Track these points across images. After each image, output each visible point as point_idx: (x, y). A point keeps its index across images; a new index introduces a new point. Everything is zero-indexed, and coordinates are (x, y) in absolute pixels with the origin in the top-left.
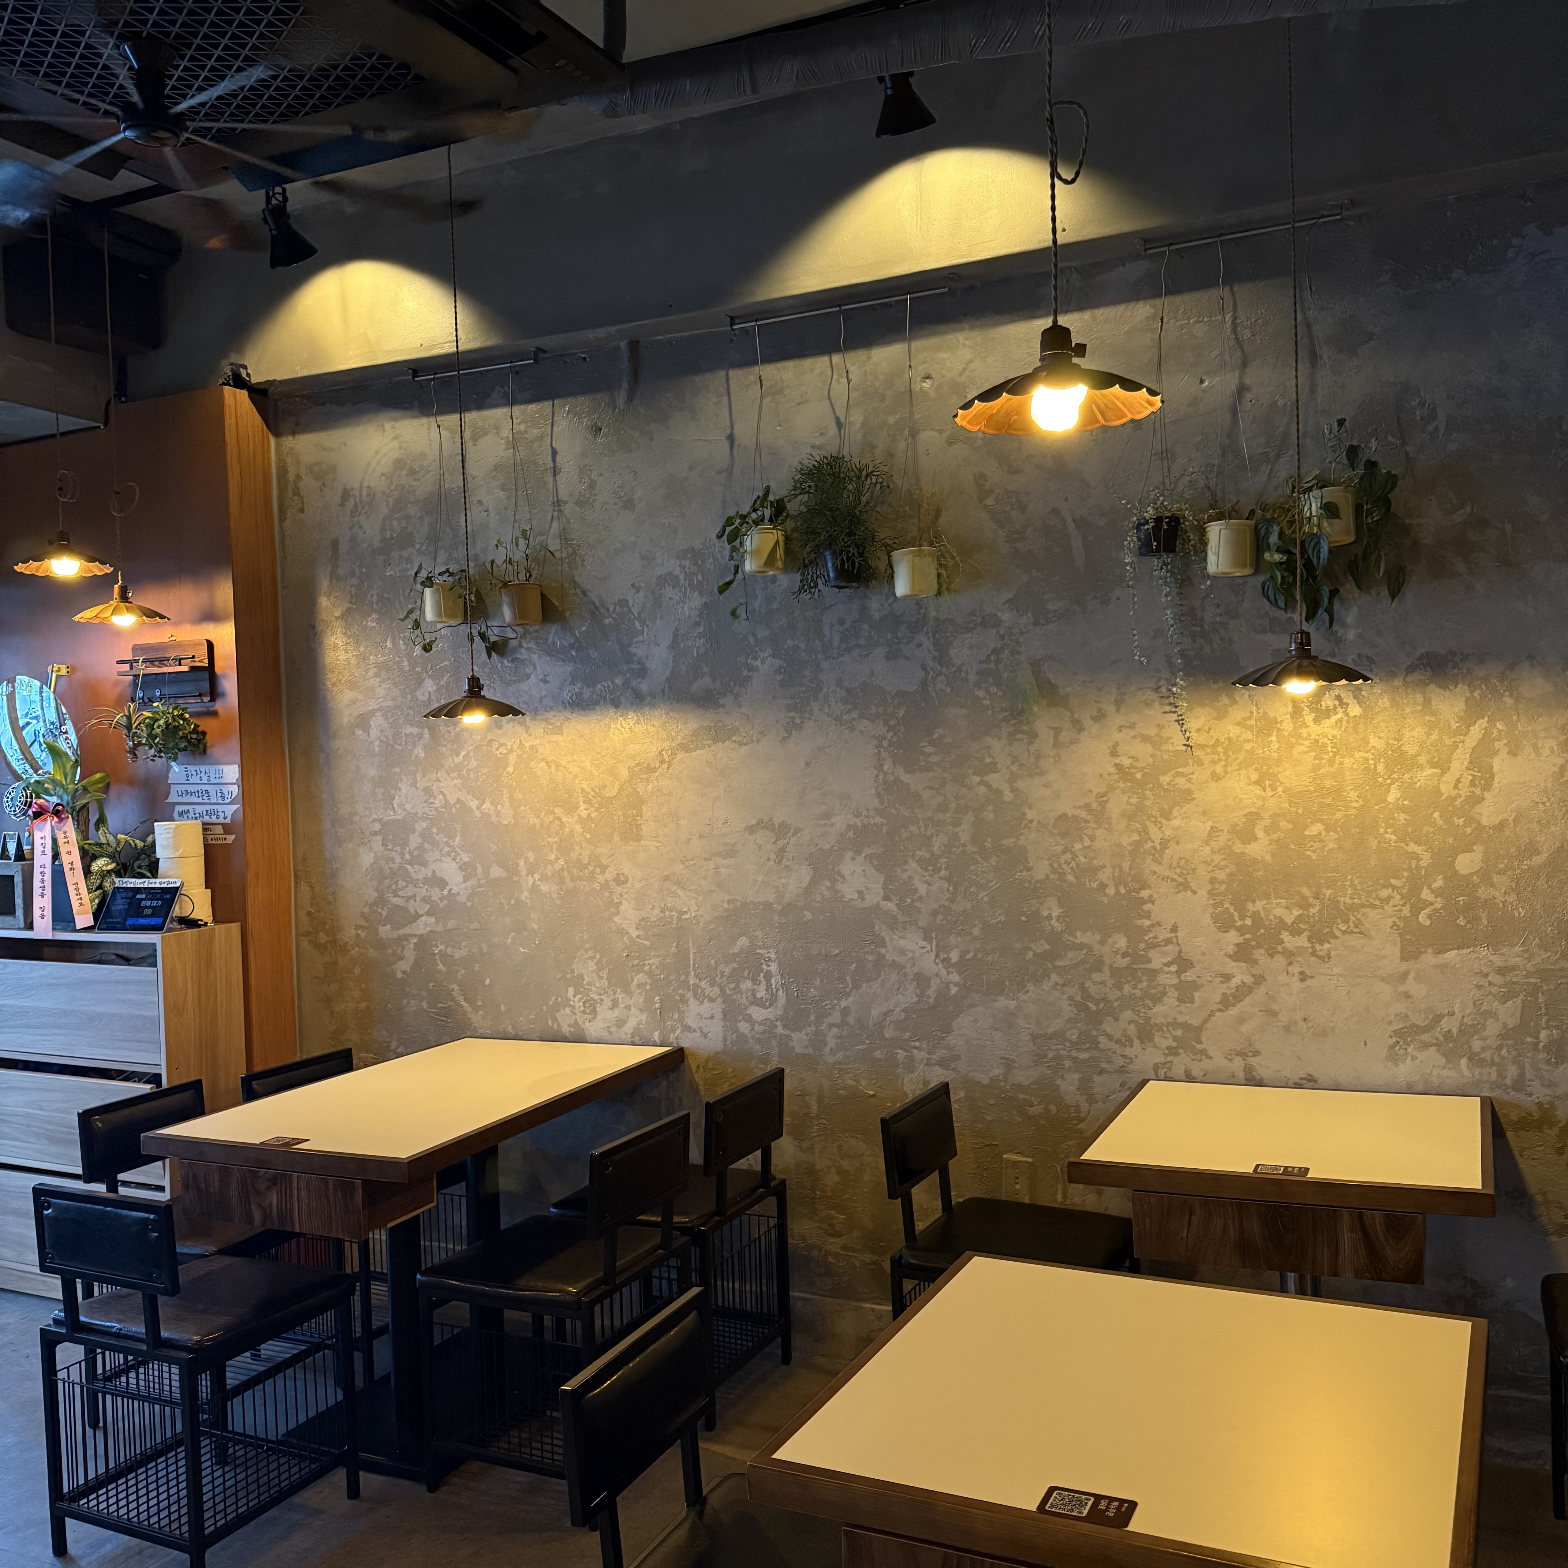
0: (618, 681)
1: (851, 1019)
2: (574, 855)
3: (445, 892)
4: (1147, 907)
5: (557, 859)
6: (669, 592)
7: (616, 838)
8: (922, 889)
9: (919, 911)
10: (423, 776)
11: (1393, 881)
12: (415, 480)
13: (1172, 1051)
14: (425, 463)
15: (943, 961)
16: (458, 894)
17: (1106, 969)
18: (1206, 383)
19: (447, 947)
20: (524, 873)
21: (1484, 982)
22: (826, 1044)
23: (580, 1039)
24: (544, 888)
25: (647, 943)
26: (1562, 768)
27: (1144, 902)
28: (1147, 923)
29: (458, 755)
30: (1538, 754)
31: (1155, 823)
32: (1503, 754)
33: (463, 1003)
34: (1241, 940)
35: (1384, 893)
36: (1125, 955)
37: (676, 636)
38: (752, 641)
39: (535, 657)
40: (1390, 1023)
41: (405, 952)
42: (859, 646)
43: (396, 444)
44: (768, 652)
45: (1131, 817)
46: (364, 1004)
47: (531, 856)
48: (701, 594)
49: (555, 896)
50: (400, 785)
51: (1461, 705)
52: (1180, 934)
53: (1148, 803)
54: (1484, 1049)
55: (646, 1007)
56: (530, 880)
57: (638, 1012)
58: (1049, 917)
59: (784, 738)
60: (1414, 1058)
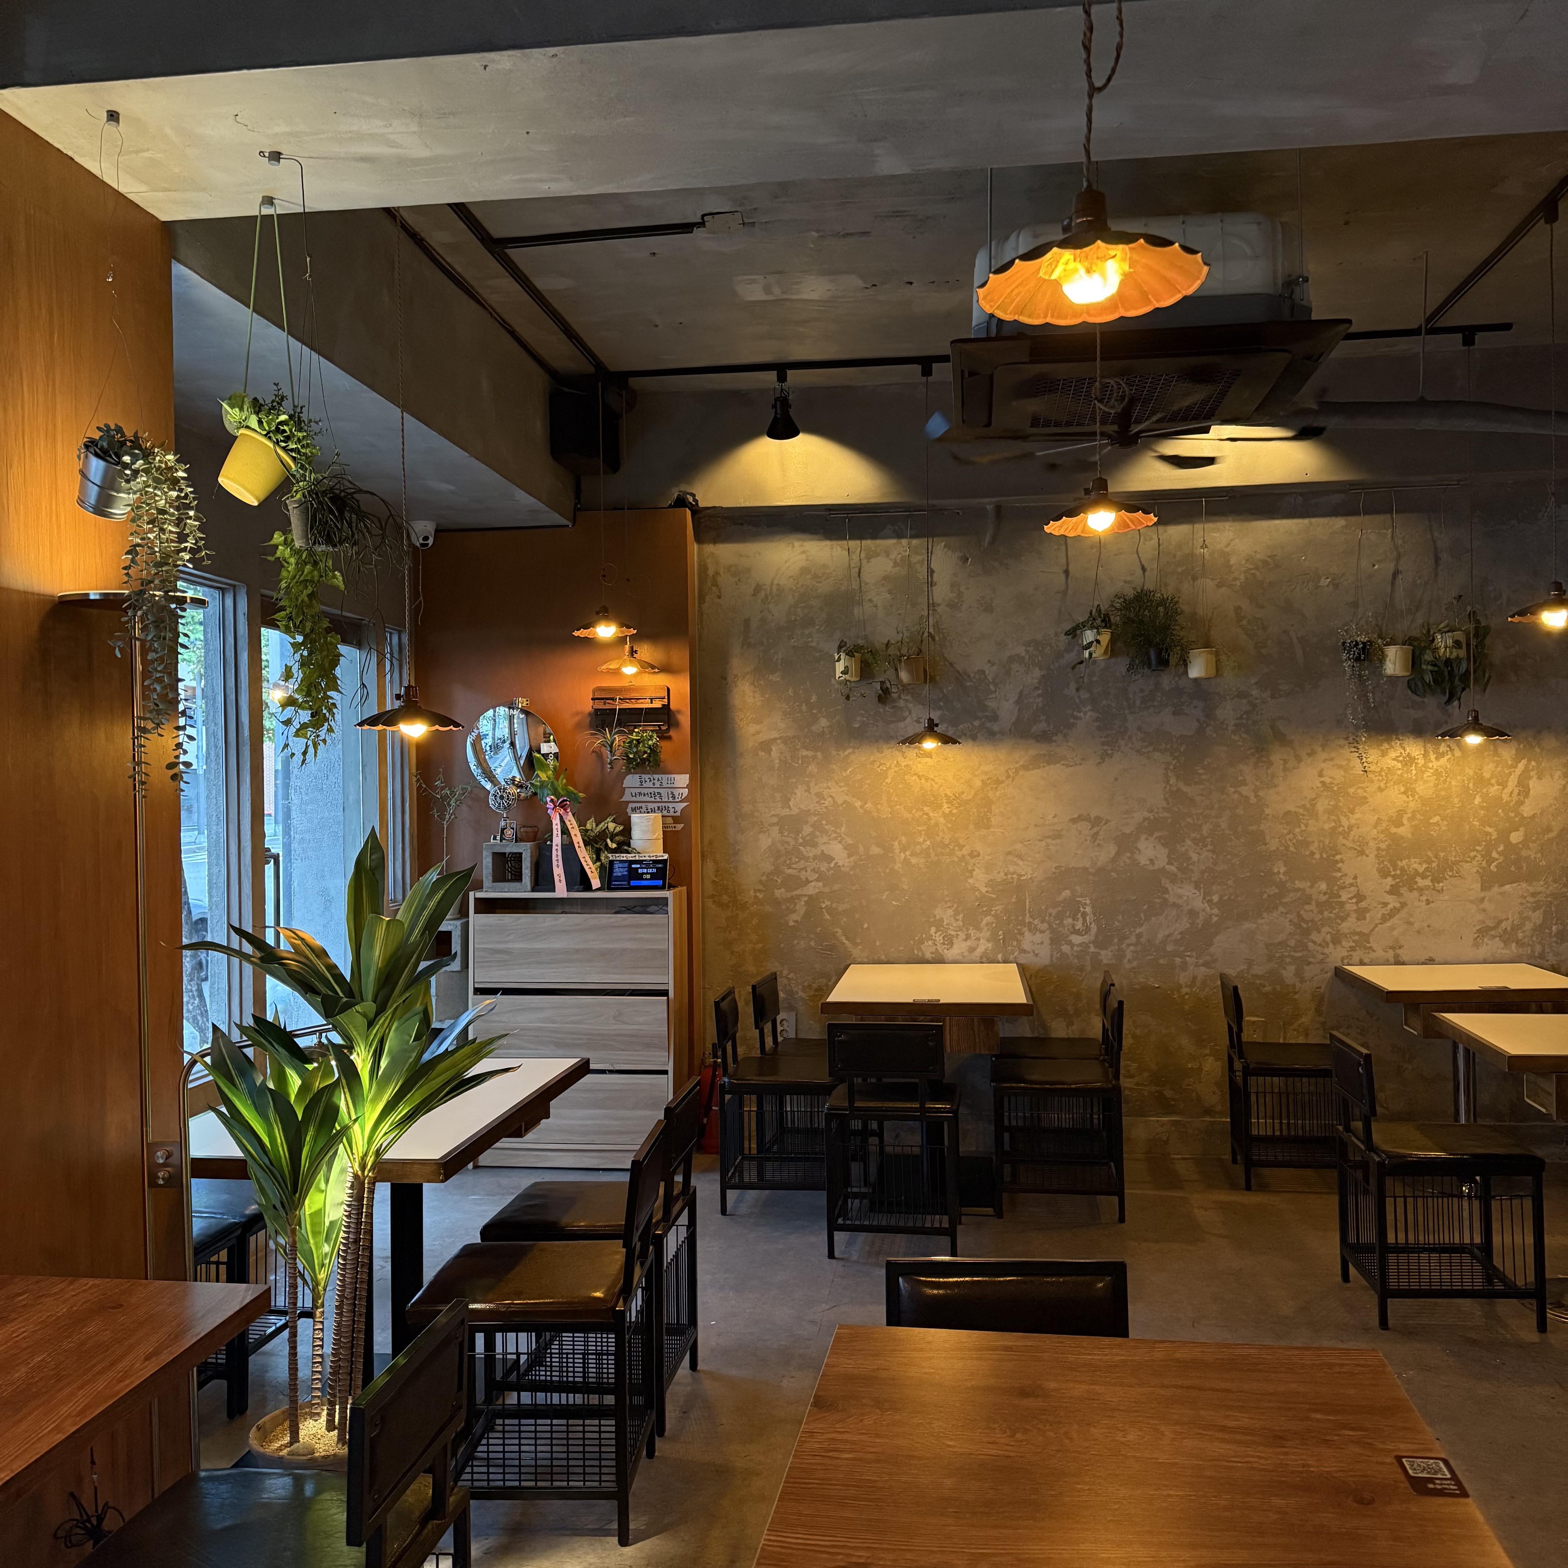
0: (976, 723)
1: (1143, 940)
2: (938, 839)
3: (832, 865)
4: (1340, 865)
5: (925, 841)
6: (1015, 666)
7: (971, 827)
8: (1195, 857)
9: (1192, 871)
10: (816, 784)
11: (1477, 848)
12: (818, 582)
13: (1352, 949)
14: (828, 571)
15: (1208, 901)
16: (843, 866)
17: (1314, 902)
18: (1376, 567)
19: (832, 903)
20: (897, 851)
21: (1524, 901)
22: (1125, 956)
23: (939, 960)
24: (914, 861)
25: (994, 896)
26: (1564, 786)
27: (1337, 862)
28: (1340, 874)
29: (846, 770)
30: (1553, 779)
31: (1345, 816)
32: (1535, 779)
33: (845, 941)
34: (1394, 882)
35: (1473, 854)
36: (1325, 894)
37: (1021, 694)
38: (1077, 700)
39: (911, 705)
40: (1475, 926)
41: (797, 907)
42: (1154, 706)
43: (804, 556)
44: (1089, 707)
45: (1330, 812)
46: (761, 945)
47: (904, 839)
48: (1041, 669)
49: (922, 866)
50: (797, 792)
51: (1514, 752)
52: (1358, 880)
53: (1340, 804)
54: (1524, 937)
55: (993, 938)
56: (903, 856)
57: (985, 942)
58: (1279, 873)
59: (1099, 763)
60: (1487, 944)
